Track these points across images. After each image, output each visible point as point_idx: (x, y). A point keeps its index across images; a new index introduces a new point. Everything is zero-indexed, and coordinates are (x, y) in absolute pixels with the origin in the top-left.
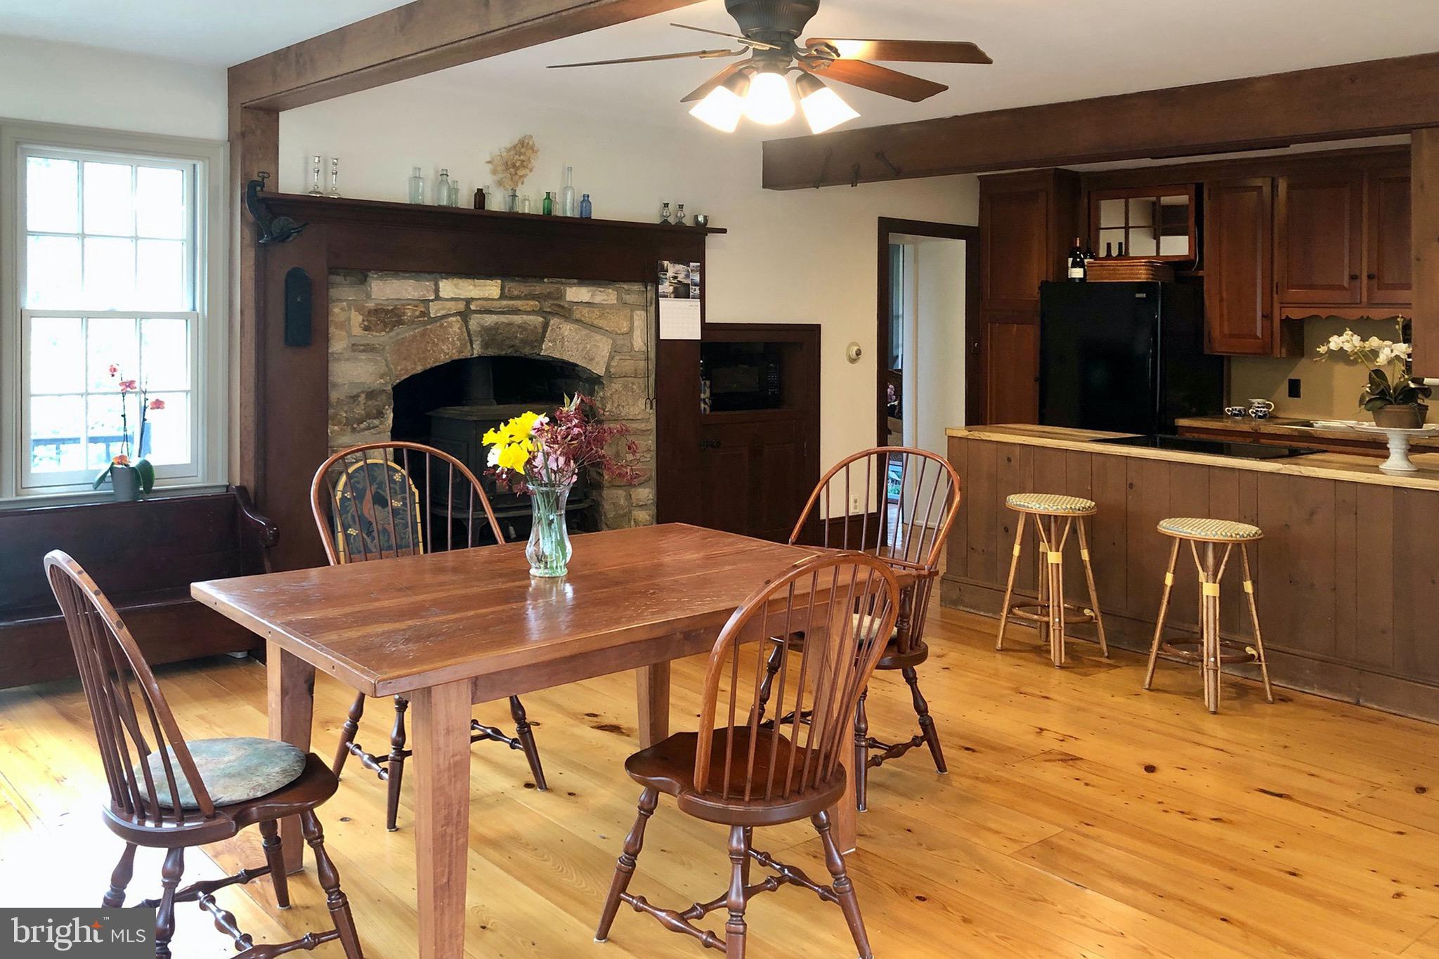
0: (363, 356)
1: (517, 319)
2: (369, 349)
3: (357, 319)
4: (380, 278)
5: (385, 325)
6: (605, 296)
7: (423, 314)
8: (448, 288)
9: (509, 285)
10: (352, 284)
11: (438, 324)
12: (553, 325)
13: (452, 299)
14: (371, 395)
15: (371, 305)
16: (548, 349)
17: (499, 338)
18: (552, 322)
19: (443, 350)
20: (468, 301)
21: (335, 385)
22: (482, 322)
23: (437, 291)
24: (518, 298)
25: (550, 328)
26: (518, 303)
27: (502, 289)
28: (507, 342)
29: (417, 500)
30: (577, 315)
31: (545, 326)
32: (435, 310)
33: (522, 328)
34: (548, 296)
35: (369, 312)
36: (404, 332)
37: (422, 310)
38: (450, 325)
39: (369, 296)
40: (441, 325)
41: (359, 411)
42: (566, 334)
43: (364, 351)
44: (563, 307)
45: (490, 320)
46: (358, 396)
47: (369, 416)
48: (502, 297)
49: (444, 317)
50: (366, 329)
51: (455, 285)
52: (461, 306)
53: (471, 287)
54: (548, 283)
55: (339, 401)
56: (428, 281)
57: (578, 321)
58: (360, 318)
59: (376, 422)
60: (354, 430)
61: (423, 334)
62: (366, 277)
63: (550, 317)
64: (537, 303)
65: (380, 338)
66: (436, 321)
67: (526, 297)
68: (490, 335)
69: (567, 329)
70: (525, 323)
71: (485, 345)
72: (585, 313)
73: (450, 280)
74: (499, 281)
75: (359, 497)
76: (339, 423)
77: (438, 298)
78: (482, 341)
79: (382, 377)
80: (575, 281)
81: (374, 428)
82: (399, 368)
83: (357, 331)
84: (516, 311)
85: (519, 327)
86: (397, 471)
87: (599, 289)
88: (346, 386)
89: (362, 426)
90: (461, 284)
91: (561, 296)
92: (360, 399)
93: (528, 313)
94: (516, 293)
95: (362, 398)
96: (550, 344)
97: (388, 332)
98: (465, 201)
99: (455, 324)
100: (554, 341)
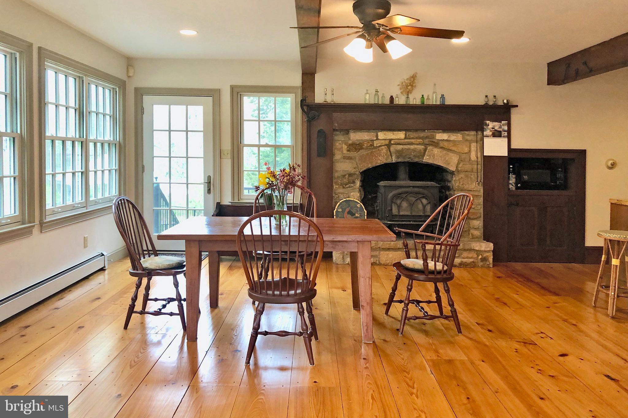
0: (348, 161)
1: (412, 147)
2: (350, 158)
3: (345, 147)
4: (354, 132)
5: (356, 149)
6: (456, 137)
7: (371, 145)
8: (382, 135)
9: (408, 133)
10: (343, 135)
11: (378, 149)
12: (429, 149)
13: (383, 140)
14: (350, 175)
15: (350, 142)
16: (427, 159)
17: (404, 155)
18: (429, 148)
19: (379, 159)
20: (390, 140)
21: (337, 171)
22: (396, 148)
23: (377, 136)
24: (413, 138)
25: (427, 151)
26: (413, 141)
27: (406, 135)
28: (408, 156)
29: (366, 215)
30: (441, 144)
31: (425, 150)
32: (376, 144)
33: (414, 150)
34: (427, 137)
35: (350, 145)
36: (363, 152)
37: (371, 144)
38: (382, 149)
39: (349, 139)
40: (379, 150)
41: (345, 181)
42: (436, 153)
43: (348, 159)
44: (434, 142)
45: (400, 147)
46: (345, 175)
47: (349, 183)
48: (405, 138)
49: (380, 146)
50: (348, 151)
51: (385, 134)
52: (387, 142)
53: (392, 135)
54: (427, 132)
55: (338, 177)
56: (373, 132)
57: (442, 148)
58: (346, 147)
59: (352, 185)
60: (344, 187)
61: (372, 152)
62: (349, 132)
63: (428, 146)
64: (422, 140)
65: (353, 154)
66: (377, 148)
67: (417, 138)
68: (399, 153)
69: (436, 151)
70: (416, 148)
71: (398, 157)
72: (446, 144)
73: (382, 132)
74: (404, 132)
75: (343, 211)
76: (338, 184)
77: (377, 139)
78: (396, 156)
79: (355, 168)
80: (441, 131)
81: (351, 187)
82: (362, 165)
83: (345, 152)
84: (412, 144)
85: (413, 150)
86: (359, 203)
87: (453, 134)
88: (341, 172)
89: (347, 186)
90: (387, 134)
91: (434, 137)
92: (346, 176)
93: (417, 144)
94: (412, 137)
95: (347, 176)
96: (428, 157)
97: (358, 152)
98: (385, 101)
99: (384, 150)
100: (429, 156)
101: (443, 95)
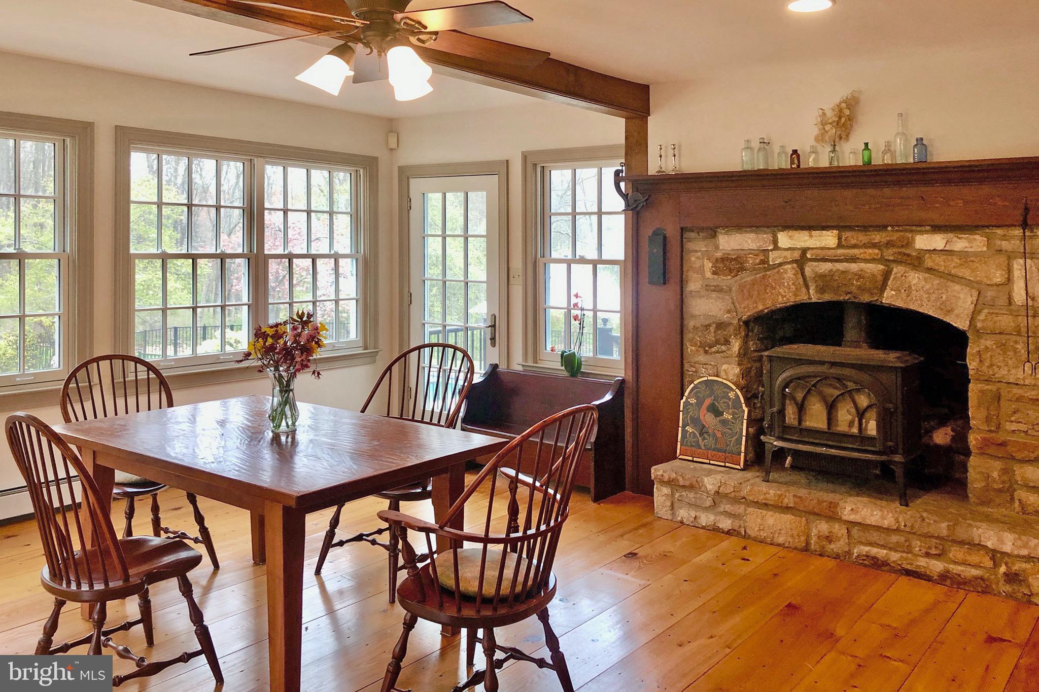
0: (714, 295)
1: (854, 267)
2: (718, 289)
3: (708, 265)
4: (726, 233)
5: (731, 271)
6: (969, 242)
7: (763, 262)
8: (784, 239)
9: (847, 234)
10: (705, 238)
11: (776, 270)
12: (896, 273)
13: (789, 249)
14: (721, 326)
15: (719, 255)
16: (890, 298)
17: (835, 284)
18: (895, 270)
19: (779, 293)
20: (804, 251)
21: (693, 317)
22: (817, 269)
23: (775, 242)
24: (855, 246)
25: (892, 277)
26: (855, 251)
27: (839, 239)
28: (844, 289)
29: (745, 417)
30: (929, 263)
31: (887, 275)
32: (774, 258)
33: (859, 276)
34: (889, 244)
35: (717, 260)
36: (747, 277)
37: (762, 258)
38: (786, 272)
39: (717, 247)
40: (778, 272)
41: (711, 338)
42: (914, 282)
43: (714, 291)
44: (908, 255)
45: (825, 267)
46: (709, 325)
47: (717, 342)
48: (840, 246)
49: (780, 264)
50: (714, 273)
51: (790, 237)
52: (797, 255)
53: (807, 238)
54: (892, 231)
55: (695, 328)
56: (765, 233)
57: (930, 270)
58: (710, 265)
59: (724, 348)
60: (706, 352)
61: (764, 277)
62: (715, 232)
63: (893, 265)
64: (877, 251)
65: (725, 281)
66: (775, 268)
67: (865, 246)
68: (825, 282)
69: (915, 278)
70: (862, 270)
71: (821, 290)
72: (939, 262)
73: (785, 232)
74: (836, 232)
75: (699, 404)
76: (695, 345)
77: (776, 248)
78: (817, 287)
79: (729, 312)
80: (928, 228)
81: (722, 352)
82: (743, 306)
83: (708, 274)
84: (853, 259)
85: (856, 274)
86: (733, 390)
87: (960, 236)
88: (702, 317)
89: (714, 349)
90: (797, 235)
91: (909, 244)
92: (711, 328)
93: (866, 261)
94: (853, 242)
95: (712, 329)
96: (893, 293)
97: (734, 277)
98: (781, 162)
99: (790, 271)
100: (898, 290)
101: (922, 139)
